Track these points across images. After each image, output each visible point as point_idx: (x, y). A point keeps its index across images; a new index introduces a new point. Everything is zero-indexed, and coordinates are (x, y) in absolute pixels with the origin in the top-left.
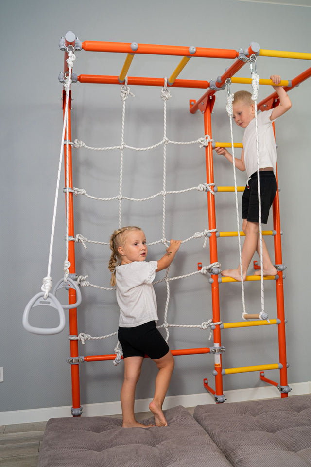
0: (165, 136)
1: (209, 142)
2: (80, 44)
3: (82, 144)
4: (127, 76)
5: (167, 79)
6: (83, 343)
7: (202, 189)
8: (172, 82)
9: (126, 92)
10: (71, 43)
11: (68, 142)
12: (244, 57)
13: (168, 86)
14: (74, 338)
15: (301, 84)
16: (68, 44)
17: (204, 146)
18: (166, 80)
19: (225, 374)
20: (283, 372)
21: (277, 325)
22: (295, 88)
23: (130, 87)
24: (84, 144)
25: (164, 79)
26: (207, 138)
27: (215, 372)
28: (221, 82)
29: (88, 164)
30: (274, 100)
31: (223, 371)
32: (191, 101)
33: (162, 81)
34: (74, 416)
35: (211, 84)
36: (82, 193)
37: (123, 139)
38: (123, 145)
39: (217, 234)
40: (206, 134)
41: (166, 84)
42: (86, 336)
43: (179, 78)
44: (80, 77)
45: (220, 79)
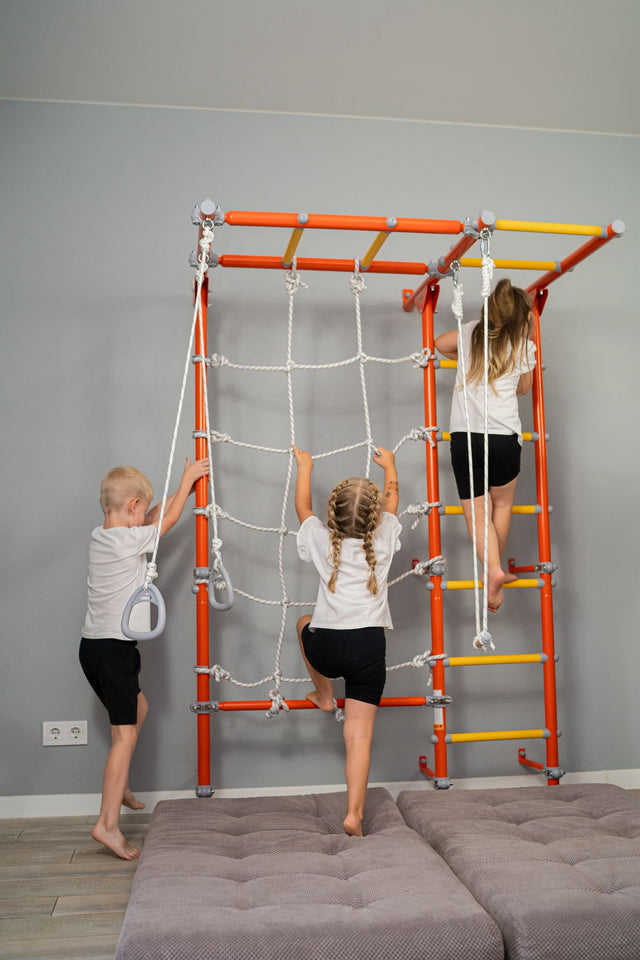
0: (360, 350)
1: (429, 360)
2: (223, 216)
3: (225, 361)
4: (295, 257)
5: (360, 261)
6: (217, 679)
7: (416, 436)
8: (367, 266)
9: (293, 281)
10: (209, 216)
11: (202, 358)
12: (474, 232)
13: (361, 271)
14: (203, 670)
15: (577, 267)
16: (204, 217)
17: (421, 367)
18: (357, 262)
19: (450, 743)
20: (552, 743)
21: (542, 665)
22: (567, 275)
23: (300, 274)
24: (227, 361)
25: (354, 261)
26: (426, 353)
27: (435, 738)
28: (445, 266)
29: (235, 394)
30: (538, 292)
31: (448, 737)
32: (405, 291)
33: (351, 264)
34: (200, 796)
35: (430, 268)
36: (225, 439)
37: (289, 356)
38: (290, 364)
39: (440, 510)
40: (425, 346)
41: (357, 268)
42: (223, 672)
43: (377, 258)
44: (222, 258)
45: (443, 260)
